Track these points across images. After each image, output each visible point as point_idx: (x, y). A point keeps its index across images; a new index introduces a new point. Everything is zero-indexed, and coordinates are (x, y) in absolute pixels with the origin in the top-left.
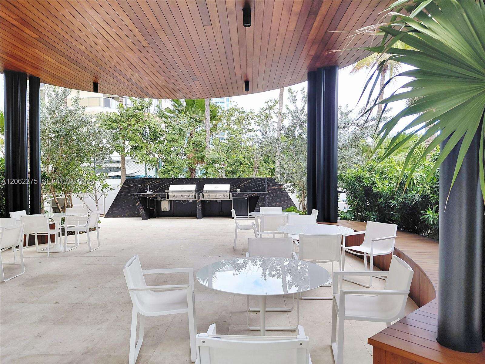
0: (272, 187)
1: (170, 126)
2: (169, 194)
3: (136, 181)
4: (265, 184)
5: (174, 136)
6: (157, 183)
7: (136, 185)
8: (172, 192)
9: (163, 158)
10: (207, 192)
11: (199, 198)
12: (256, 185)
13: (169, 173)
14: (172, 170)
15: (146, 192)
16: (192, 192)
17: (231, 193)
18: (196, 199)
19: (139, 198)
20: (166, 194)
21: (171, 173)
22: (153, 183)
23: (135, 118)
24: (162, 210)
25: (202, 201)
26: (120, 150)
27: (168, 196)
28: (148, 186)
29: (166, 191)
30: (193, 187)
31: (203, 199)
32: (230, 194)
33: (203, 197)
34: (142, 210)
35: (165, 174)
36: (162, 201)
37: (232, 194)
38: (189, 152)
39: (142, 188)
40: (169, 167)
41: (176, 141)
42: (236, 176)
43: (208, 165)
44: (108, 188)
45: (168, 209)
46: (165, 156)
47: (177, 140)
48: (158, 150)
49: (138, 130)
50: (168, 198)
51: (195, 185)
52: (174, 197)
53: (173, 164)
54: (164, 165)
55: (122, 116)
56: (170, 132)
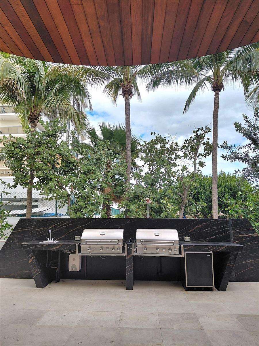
0: (240, 234)
1: (85, 158)
2: (82, 245)
3: (34, 223)
4: (228, 230)
5: (90, 167)
6: (65, 225)
7: (34, 229)
8: (87, 241)
9: (76, 193)
10: (141, 241)
11: (129, 252)
12: (215, 231)
13: (82, 211)
14: (86, 207)
15: (47, 240)
16: (117, 241)
17: (182, 246)
18: (124, 255)
19: (33, 251)
20: (77, 244)
21: (84, 211)
22: (58, 225)
23: (46, 145)
24: (70, 270)
25: (134, 257)
26: (25, 183)
27: (80, 247)
28: (50, 230)
29: (77, 238)
30: (118, 234)
31: (137, 254)
32: (180, 246)
33: (136, 251)
34: (36, 270)
35: (77, 212)
36: (70, 254)
37: (185, 247)
38: (106, 186)
39: (41, 234)
40: (82, 204)
41: (92, 172)
42: (162, 215)
43: (129, 201)
44: (9, 228)
45: (78, 268)
46: (78, 190)
47: (94, 172)
48: (70, 184)
49: (47, 159)
50: (80, 251)
51: (122, 230)
52: (89, 250)
53: (87, 200)
54: (76, 201)
55: (29, 141)
56: (86, 163)
